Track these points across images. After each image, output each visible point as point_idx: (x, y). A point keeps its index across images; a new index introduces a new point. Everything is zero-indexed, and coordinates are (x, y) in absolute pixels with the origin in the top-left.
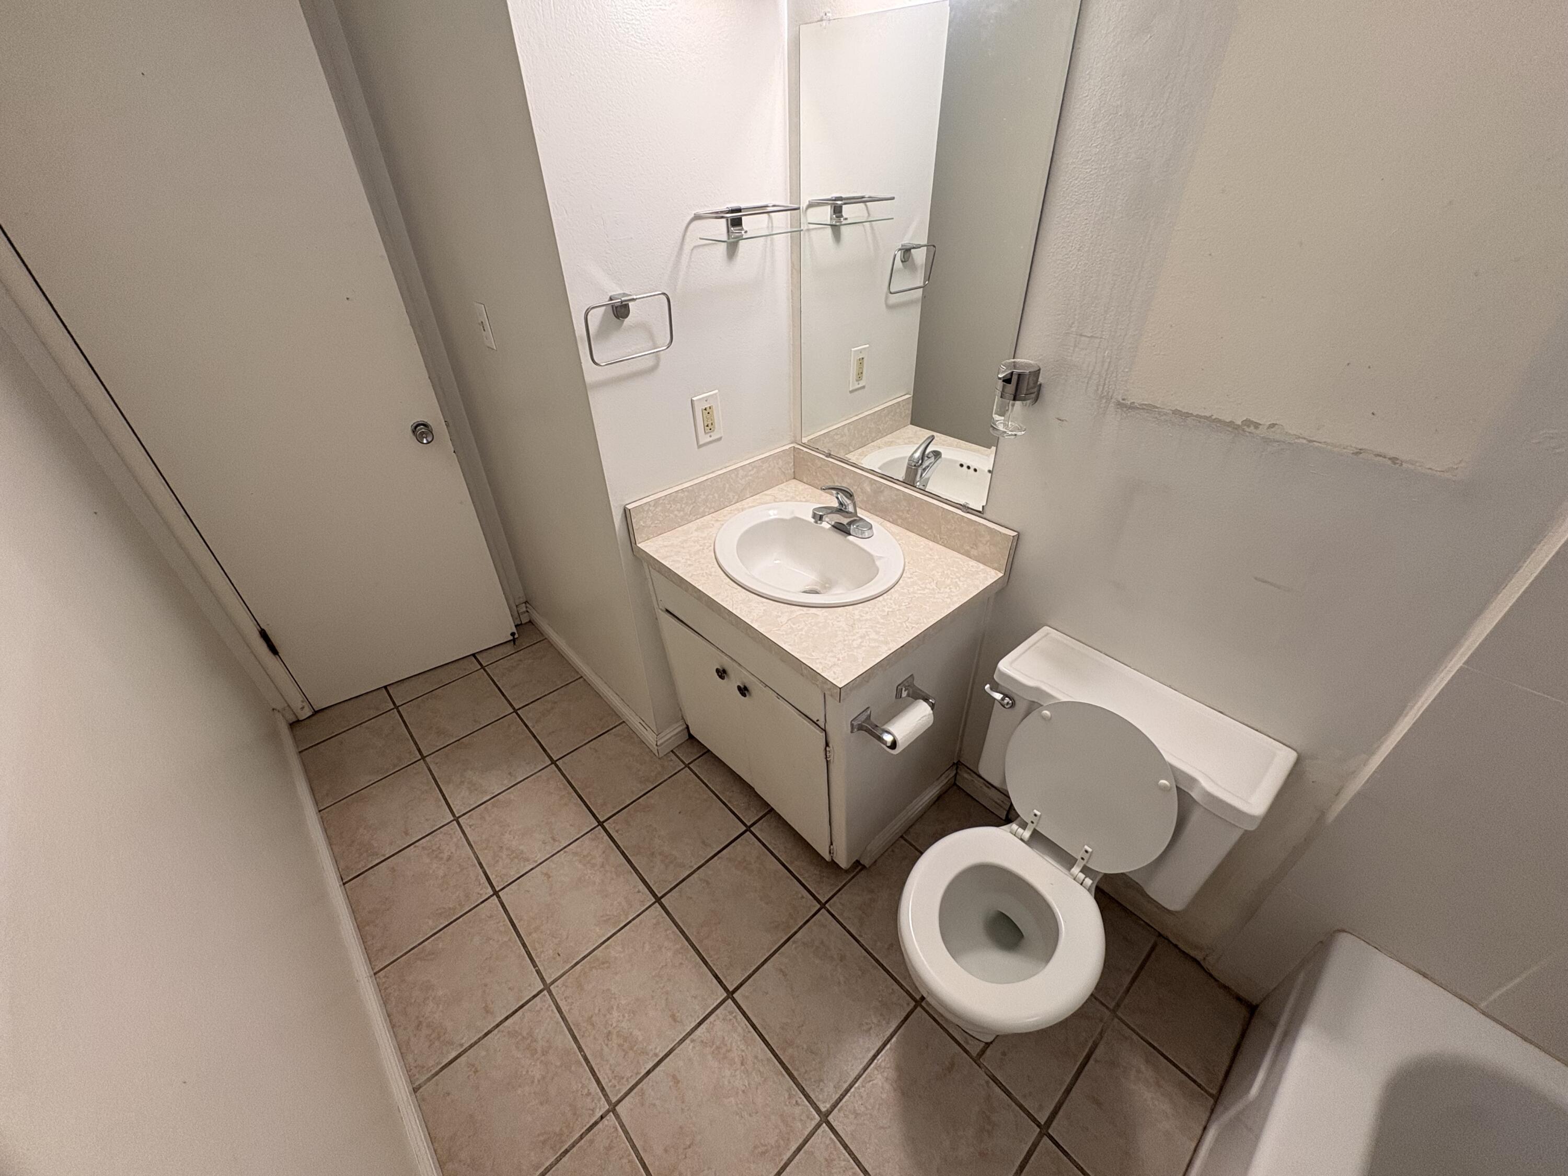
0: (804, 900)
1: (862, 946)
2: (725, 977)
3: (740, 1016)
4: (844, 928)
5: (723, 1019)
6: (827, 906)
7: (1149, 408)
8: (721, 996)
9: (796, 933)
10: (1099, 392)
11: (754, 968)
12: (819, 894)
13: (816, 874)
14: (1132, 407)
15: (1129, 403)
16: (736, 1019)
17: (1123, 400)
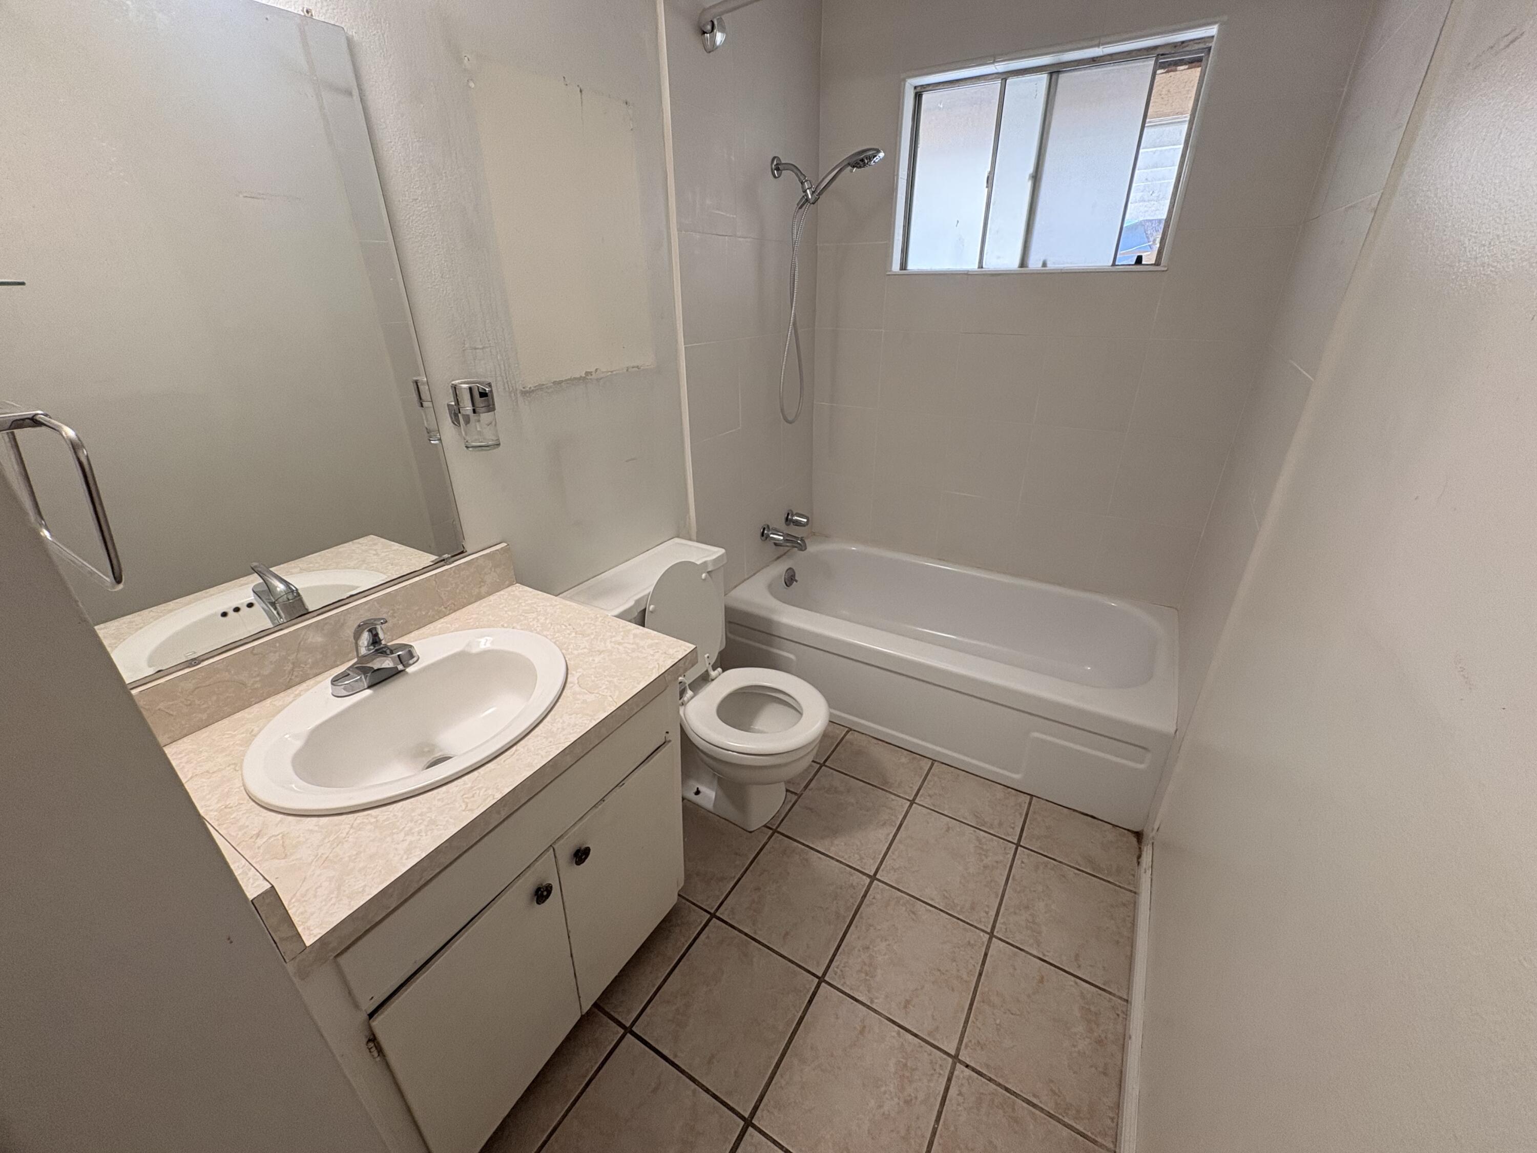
0: (710, 935)
1: (742, 876)
2: (808, 991)
3: (834, 964)
4: (730, 893)
5: (844, 978)
6: (712, 911)
7: (540, 387)
8: (825, 987)
9: (746, 934)
10: (507, 389)
11: (790, 964)
12: (701, 922)
13: (681, 931)
14: (531, 392)
15: (528, 389)
16: (839, 965)
17: (524, 388)
